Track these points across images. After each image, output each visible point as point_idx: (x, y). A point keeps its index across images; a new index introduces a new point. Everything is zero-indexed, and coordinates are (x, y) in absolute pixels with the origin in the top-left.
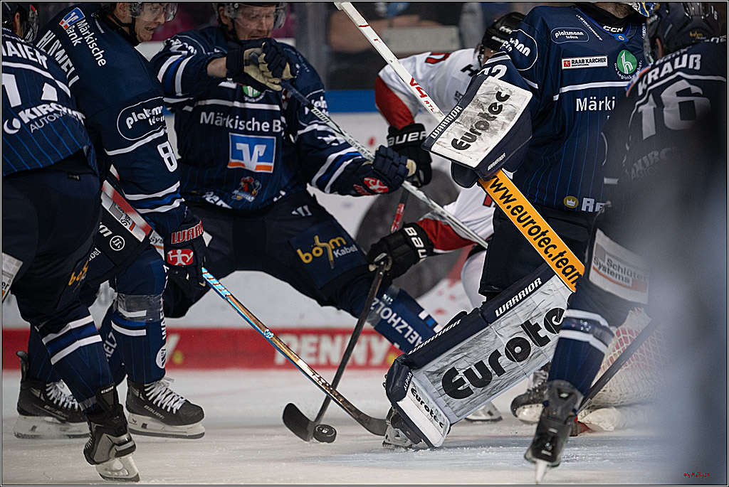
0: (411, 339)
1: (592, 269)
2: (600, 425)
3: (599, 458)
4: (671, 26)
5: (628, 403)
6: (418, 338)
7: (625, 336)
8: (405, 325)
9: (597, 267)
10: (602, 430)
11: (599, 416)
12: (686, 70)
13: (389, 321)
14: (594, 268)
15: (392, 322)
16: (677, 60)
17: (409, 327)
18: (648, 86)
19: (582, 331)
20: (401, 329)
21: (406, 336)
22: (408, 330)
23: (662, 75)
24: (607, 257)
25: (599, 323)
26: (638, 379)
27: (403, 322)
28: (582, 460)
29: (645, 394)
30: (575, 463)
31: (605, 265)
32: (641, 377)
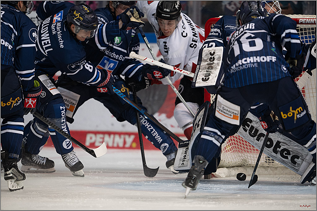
0: (154, 134)
1: (216, 112)
2: (220, 175)
3: (218, 189)
4: (244, 14)
5: (232, 166)
6: (157, 134)
7: (231, 138)
8: (152, 128)
9: (218, 110)
10: (220, 177)
11: (219, 171)
12: (249, 29)
13: (146, 126)
14: (217, 111)
15: (147, 126)
16: (245, 26)
17: (154, 129)
18: (235, 38)
19: (210, 136)
20: (150, 130)
21: (152, 133)
22: (153, 130)
23: (240, 33)
24: (222, 106)
25: (217, 133)
26: (236, 156)
27: (151, 126)
28: (211, 189)
29: (239, 163)
30: (209, 190)
31: (221, 109)
32: (237, 155)
